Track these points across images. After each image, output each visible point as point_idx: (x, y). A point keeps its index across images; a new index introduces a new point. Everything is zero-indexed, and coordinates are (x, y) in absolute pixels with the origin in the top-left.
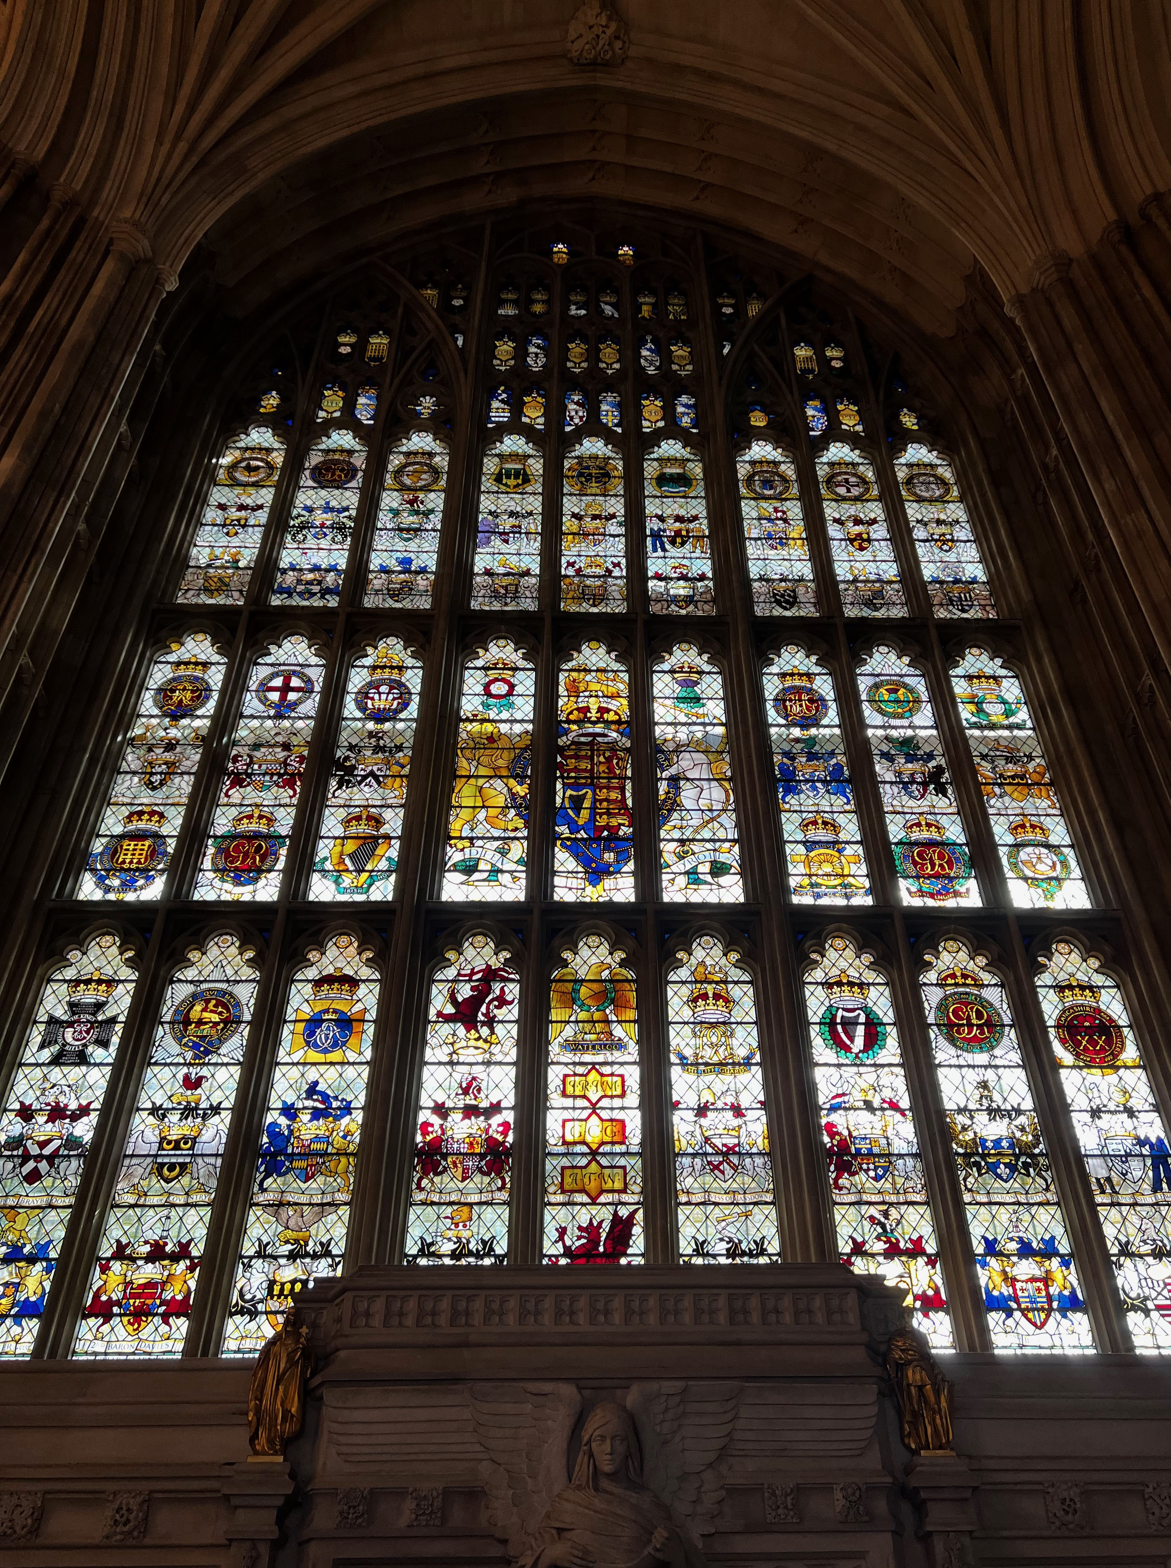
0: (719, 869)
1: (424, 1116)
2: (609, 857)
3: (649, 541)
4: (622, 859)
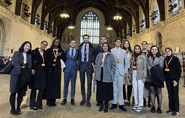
0: (92, 35)
4: (90, 35)
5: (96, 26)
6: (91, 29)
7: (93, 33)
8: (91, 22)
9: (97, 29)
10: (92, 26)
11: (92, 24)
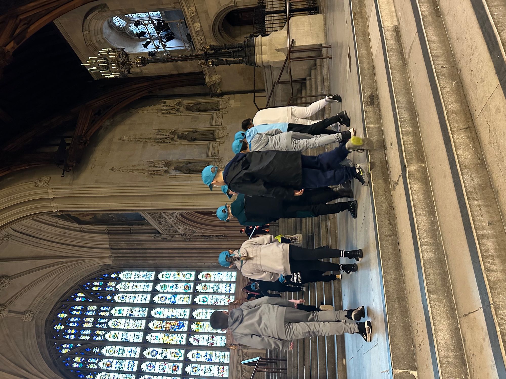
0: (185, 312)
1: (208, 345)
2: (181, 324)
3: (131, 316)
4: (182, 323)
5: (141, 287)
6: (150, 318)
7: (174, 305)
8: (111, 317)
9: (157, 281)
10: (136, 312)
11: (125, 311)
